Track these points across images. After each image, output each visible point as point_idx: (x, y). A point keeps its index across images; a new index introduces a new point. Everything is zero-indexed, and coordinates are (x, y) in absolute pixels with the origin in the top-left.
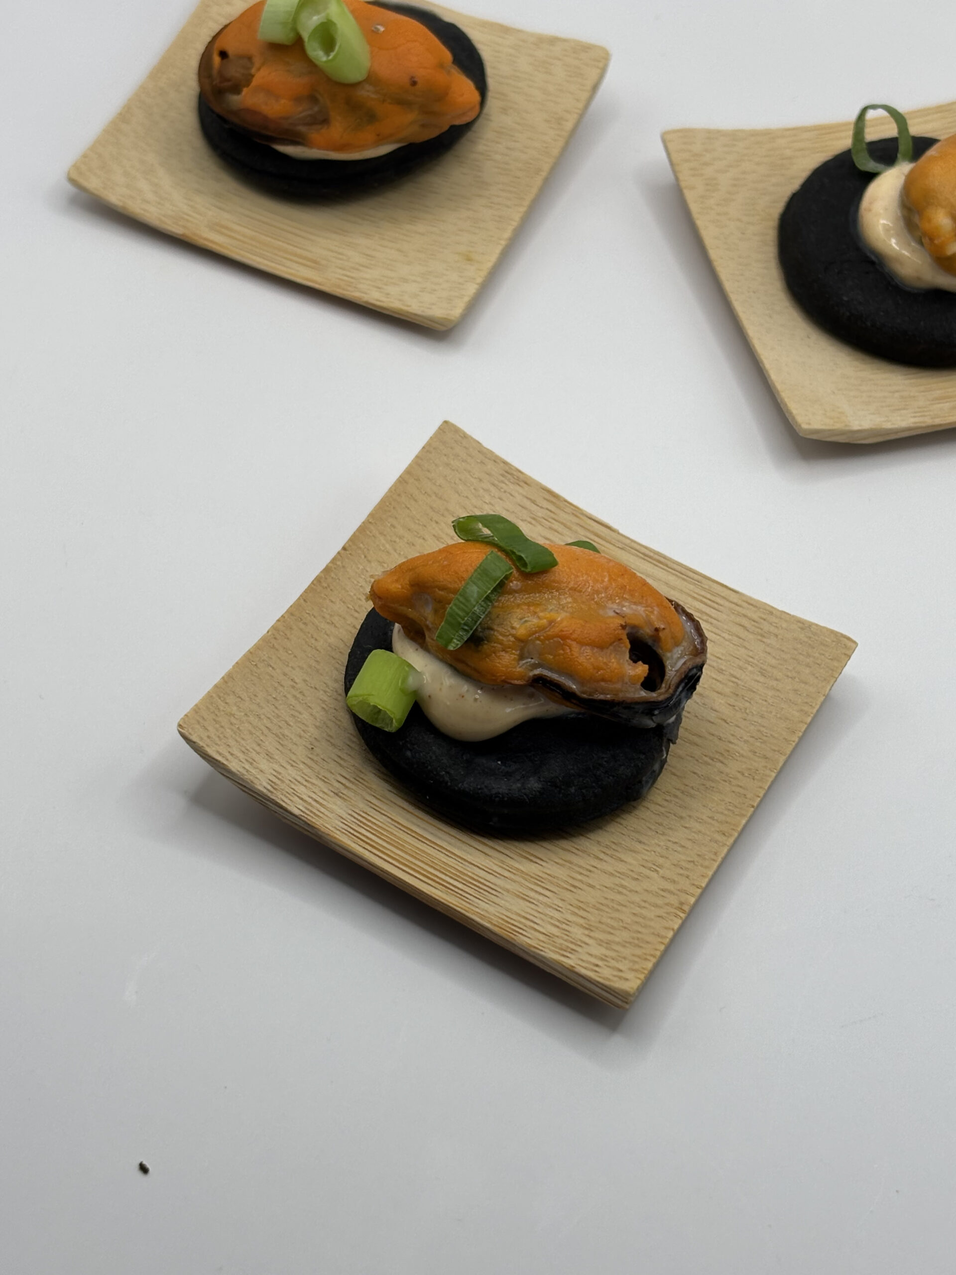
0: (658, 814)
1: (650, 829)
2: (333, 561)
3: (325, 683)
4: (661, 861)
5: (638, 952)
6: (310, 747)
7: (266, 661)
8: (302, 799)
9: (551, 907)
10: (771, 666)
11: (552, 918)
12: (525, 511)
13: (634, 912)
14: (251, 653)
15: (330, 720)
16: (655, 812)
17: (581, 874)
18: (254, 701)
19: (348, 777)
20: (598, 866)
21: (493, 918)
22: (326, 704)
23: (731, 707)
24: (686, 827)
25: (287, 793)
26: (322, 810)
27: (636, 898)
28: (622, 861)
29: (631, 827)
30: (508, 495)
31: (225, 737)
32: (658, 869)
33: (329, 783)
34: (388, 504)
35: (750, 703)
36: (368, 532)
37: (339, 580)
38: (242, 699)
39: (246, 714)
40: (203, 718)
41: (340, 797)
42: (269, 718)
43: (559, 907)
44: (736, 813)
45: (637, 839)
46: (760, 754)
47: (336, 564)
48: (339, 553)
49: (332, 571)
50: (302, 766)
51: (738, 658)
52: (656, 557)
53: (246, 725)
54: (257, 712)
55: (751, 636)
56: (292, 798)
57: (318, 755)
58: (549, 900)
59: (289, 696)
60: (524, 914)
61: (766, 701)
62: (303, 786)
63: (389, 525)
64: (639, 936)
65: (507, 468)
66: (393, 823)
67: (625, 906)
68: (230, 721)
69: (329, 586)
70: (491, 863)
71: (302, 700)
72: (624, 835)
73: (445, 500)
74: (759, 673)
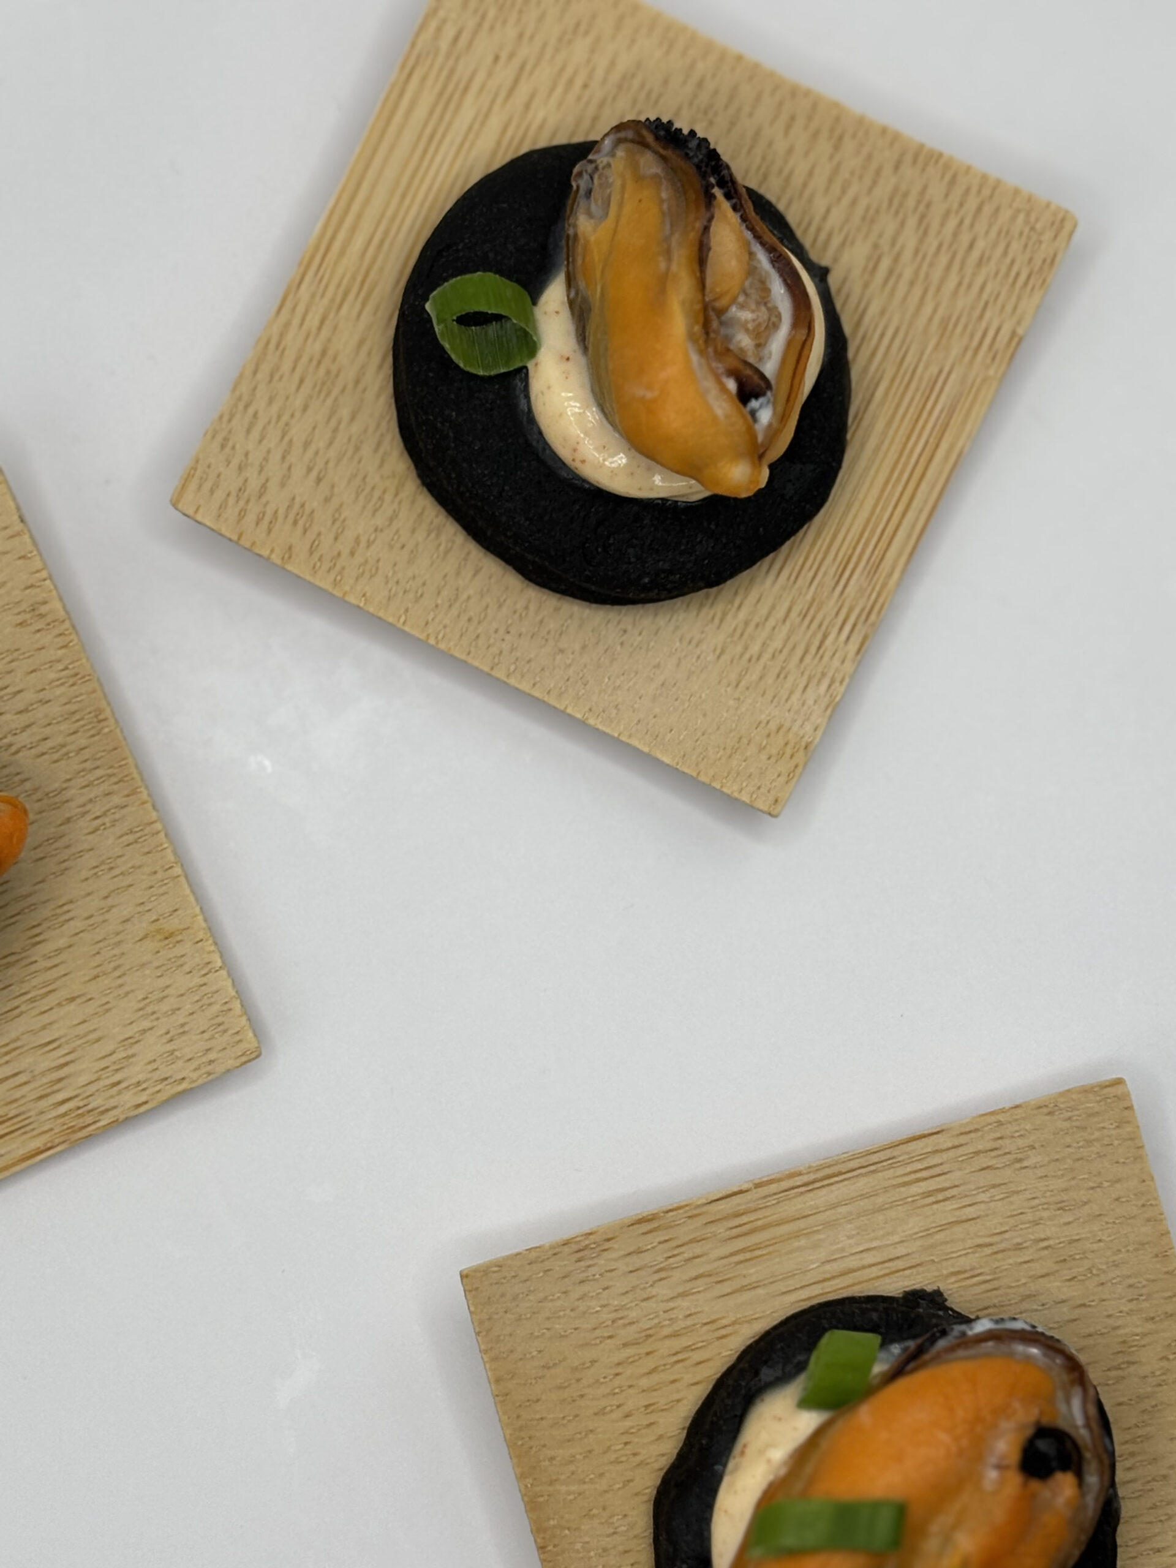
12: (643, 1272)
23: (1072, 1283)
34: (520, 1443)
36: (541, 1499)
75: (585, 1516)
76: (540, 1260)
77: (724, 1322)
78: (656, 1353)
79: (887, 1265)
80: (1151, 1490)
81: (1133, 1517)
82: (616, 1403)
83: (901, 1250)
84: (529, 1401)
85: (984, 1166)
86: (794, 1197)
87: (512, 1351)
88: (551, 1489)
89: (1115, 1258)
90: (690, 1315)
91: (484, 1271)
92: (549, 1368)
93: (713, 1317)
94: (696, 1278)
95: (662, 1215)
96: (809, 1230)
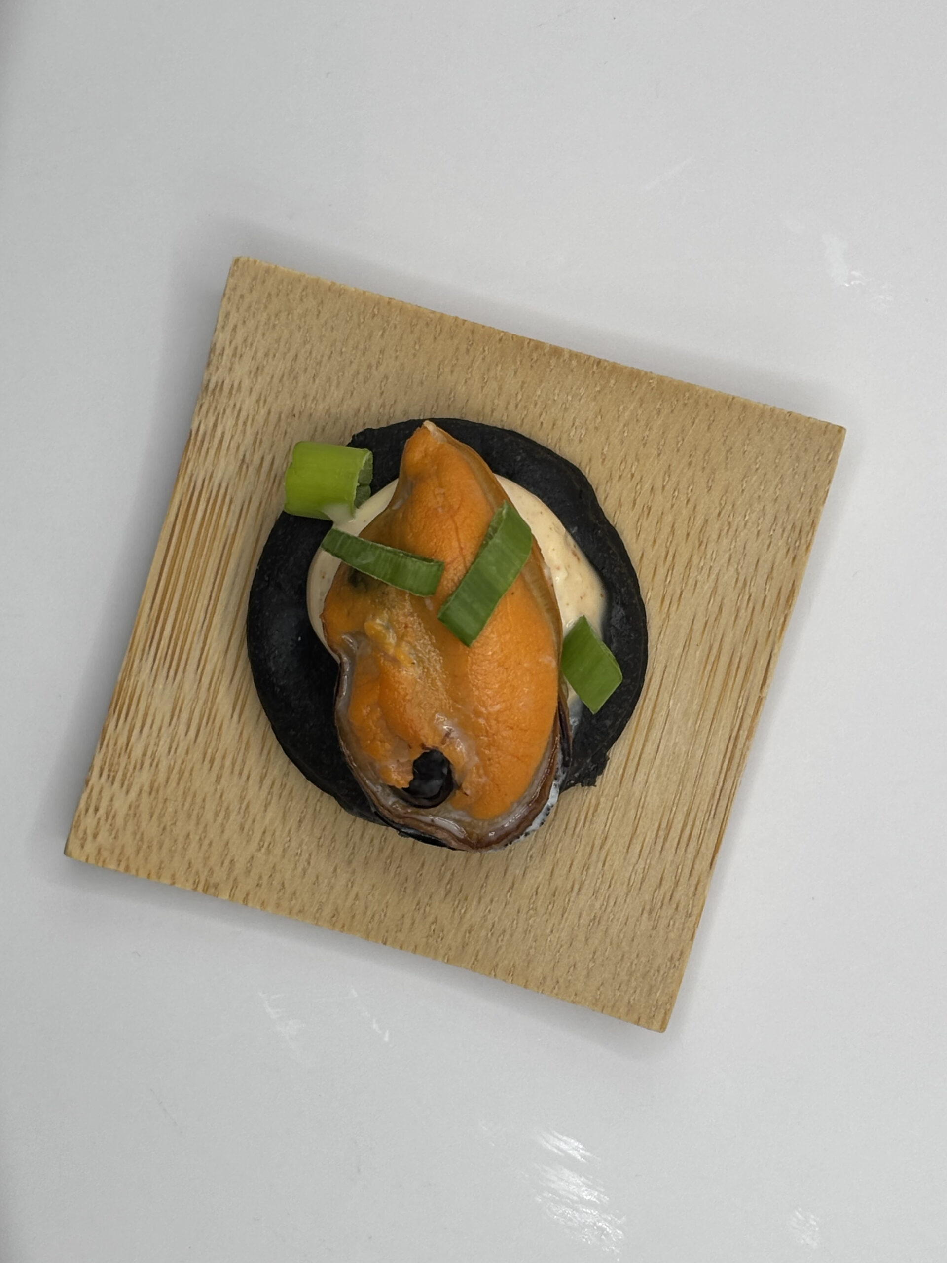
0: (348, 835)
1: (324, 829)
2: (573, 355)
3: (395, 401)
4: (278, 851)
5: (130, 850)
6: (296, 412)
7: (388, 325)
8: (215, 425)
9: (172, 741)
10: (607, 929)
11: (157, 745)
12: (751, 570)
13: (191, 837)
14: (389, 303)
15: (346, 424)
16: (351, 830)
17: (233, 764)
18: (323, 329)
19: (275, 466)
20: (251, 782)
21: (132, 680)
22: (365, 412)
23: (534, 890)
24: (335, 870)
25: (216, 407)
26: (212, 452)
27: (213, 833)
28: (266, 806)
29: (321, 807)
30: (768, 542)
31: (254, 314)
32: (263, 850)
33: (254, 450)
34: (687, 395)
35: (546, 913)
36: (635, 384)
37: (551, 371)
38: (318, 315)
39: (300, 327)
40: (264, 282)
41: (241, 467)
42: (310, 353)
43: (176, 749)
44: (370, 926)
45: (304, 817)
46: (469, 937)
47: (571, 360)
48: (589, 357)
49: (559, 358)
50: (263, 411)
51: (610, 886)
52: (738, 753)
53: (286, 333)
54: (310, 338)
55: (647, 897)
56: (210, 414)
57: (289, 424)
58: (182, 737)
59: (354, 366)
60: (151, 713)
61: (552, 932)
62: (234, 422)
63: (658, 406)
64: (155, 848)
65: (806, 529)
66: (230, 537)
67: (198, 824)
68: (280, 312)
69: (536, 361)
70: (215, 659)
71: (357, 383)
72: (307, 800)
73: (727, 464)
74: (592, 917)
75: (600, 411)
76: (814, 497)
77: (674, 608)
78: (684, 541)
79: (637, 759)
80: (347, 846)
81: (336, 819)
82: (667, 488)
83: (640, 778)
84: (713, 421)
85: (664, 882)
86: (733, 723)
87: (759, 431)
88: (638, 397)
89: (532, 935)
90: (696, 585)
91: (835, 447)
92: (728, 452)
93: (682, 602)
94: (721, 608)
95: (786, 612)
96: (701, 716)
